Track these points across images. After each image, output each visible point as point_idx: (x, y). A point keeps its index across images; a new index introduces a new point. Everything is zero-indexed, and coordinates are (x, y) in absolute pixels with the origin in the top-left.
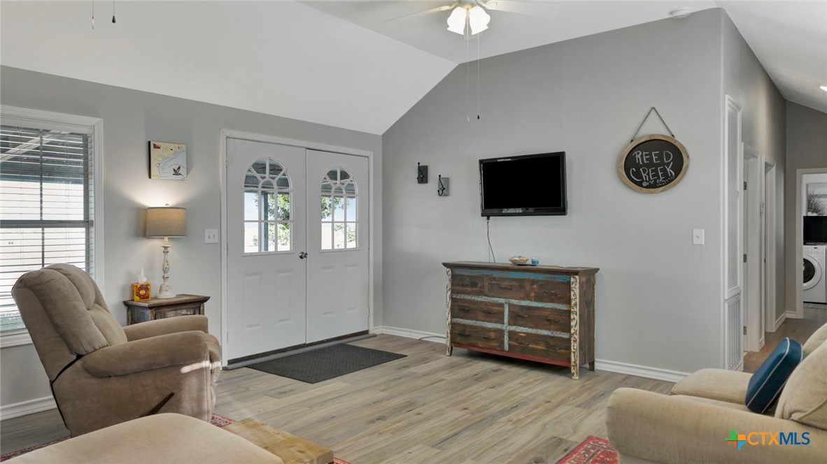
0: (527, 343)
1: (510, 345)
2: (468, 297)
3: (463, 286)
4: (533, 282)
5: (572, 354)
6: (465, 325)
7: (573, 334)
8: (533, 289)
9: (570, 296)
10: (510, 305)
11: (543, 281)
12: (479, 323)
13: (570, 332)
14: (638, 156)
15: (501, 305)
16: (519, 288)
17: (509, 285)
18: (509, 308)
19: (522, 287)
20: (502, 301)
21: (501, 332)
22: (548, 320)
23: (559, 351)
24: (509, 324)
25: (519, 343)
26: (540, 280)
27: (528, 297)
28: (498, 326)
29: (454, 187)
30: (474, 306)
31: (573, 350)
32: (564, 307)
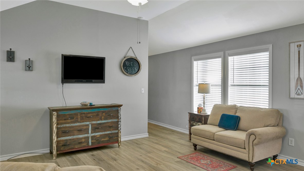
0: (101, 139)
1: (92, 143)
2: (68, 125)
3: (65, 120)
4: (103, 112)
5: (119, 138)
6: (67, 140)
7: (120, 130)
8: (103, 115)
9: (118, 115)
10: (92, 125)
11: (107, 111)
12: (75, 137)
13: (118, 130)
14: (127, 63)
15: (88, 125)
16: (97, 116)
17: (92, 116)
18: (91, 126)
19: (98, 115)
20: (88, 123)
21: (88, 137)
22: (109, 127)
23: (114, 138)
24: (92, 133)
25: (97, 140)
26: (106, 111)
27: (101, 120)
28: (86, 135)
29: (36, 65)
30: (72, 129)
31: (119, 136)
32: (116, 120)
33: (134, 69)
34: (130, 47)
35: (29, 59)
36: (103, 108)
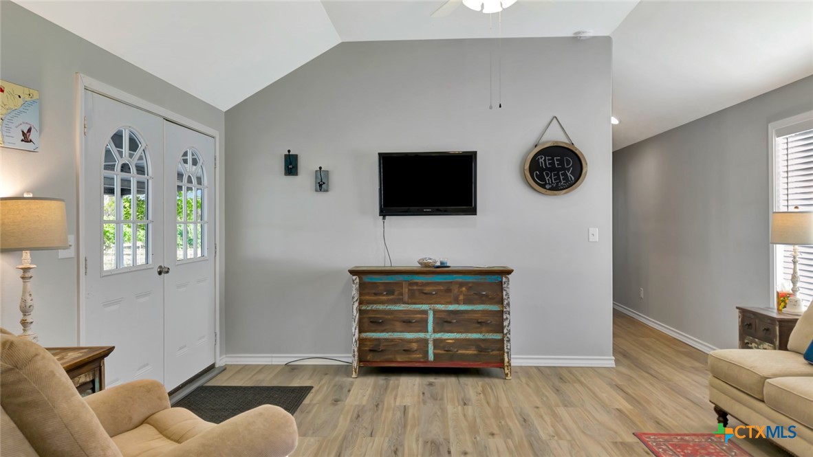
0: (455, 350)
1: (435, 355)
2: (381, 307)
3: (376, 294)
4: (461, 284)
5: (506, 355)
6: (378, 340)
7: (506, 334)
8: (462, 291)
9: (502, 295)
10: (435, 312)
11: (473, 283)
12: (396, 335)
13: (503, 333)
14: (542, 160)
15: (425, 312)
16: (447, 293)
17: (434, 290)
18: (434, 315)
19: (448, 291)
20: (424, 307)
21: (425, 341)
22: (479, 323)
23: (491, 353)
24: (434, 332)
25: (447, 351)
26: (470, 282)
27: (457, 301)
28: (422, 335)
29: (335, 181)
30: (389, 317)
31: (506, 350)
32: (495, 308)
33: (565, 175)
34: (551, 118)
35: (320, 168)
36: (461, 276)
